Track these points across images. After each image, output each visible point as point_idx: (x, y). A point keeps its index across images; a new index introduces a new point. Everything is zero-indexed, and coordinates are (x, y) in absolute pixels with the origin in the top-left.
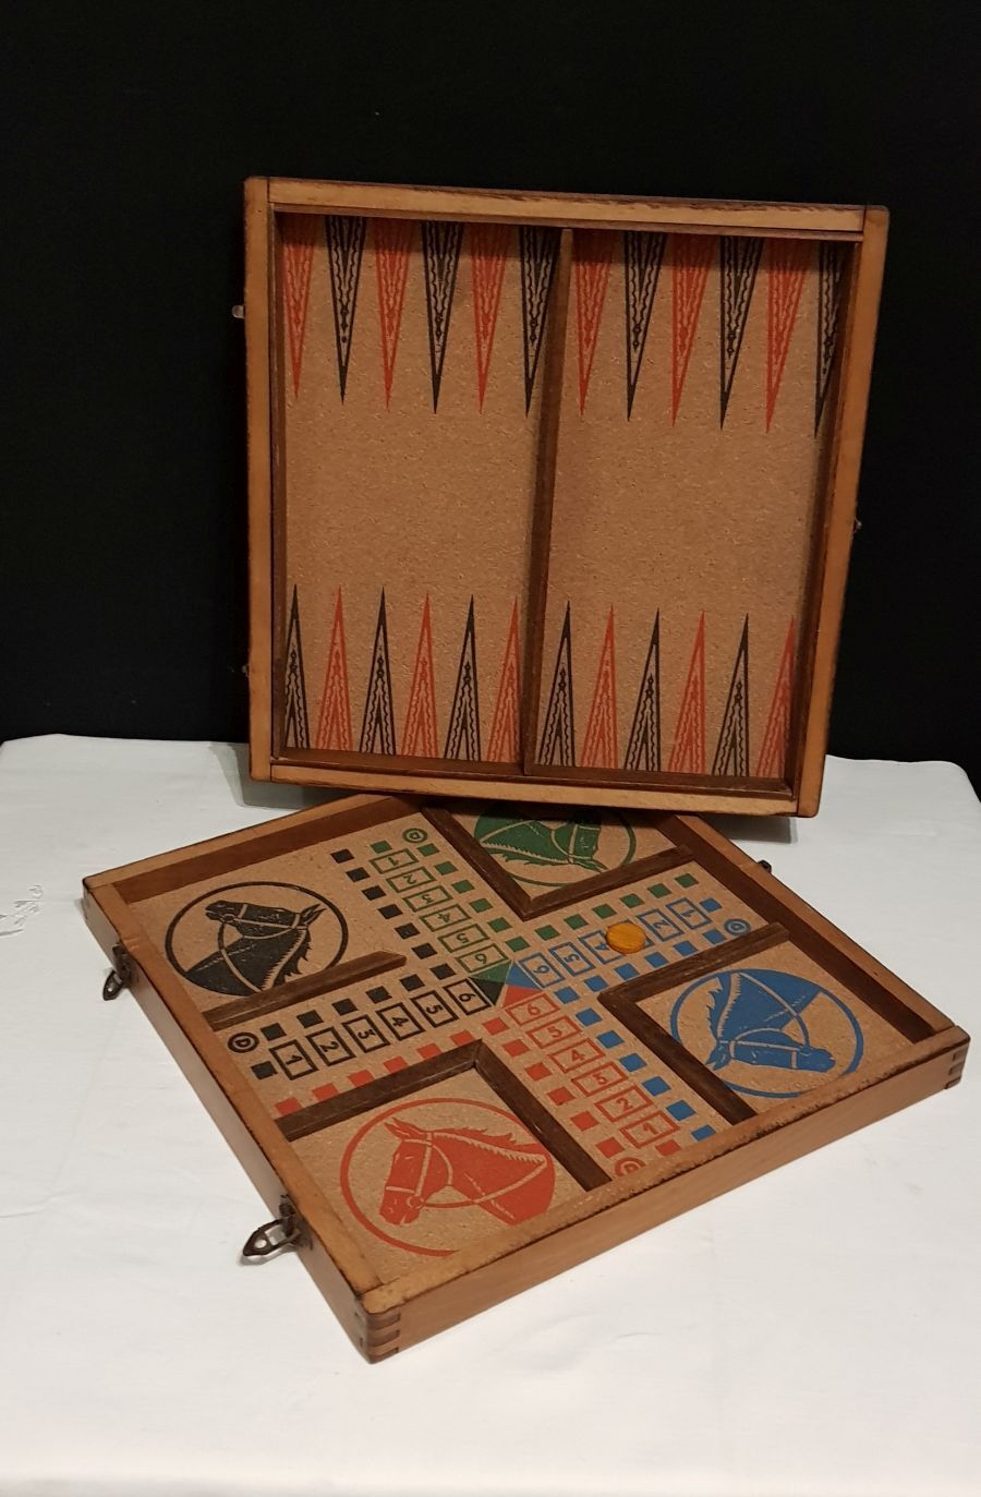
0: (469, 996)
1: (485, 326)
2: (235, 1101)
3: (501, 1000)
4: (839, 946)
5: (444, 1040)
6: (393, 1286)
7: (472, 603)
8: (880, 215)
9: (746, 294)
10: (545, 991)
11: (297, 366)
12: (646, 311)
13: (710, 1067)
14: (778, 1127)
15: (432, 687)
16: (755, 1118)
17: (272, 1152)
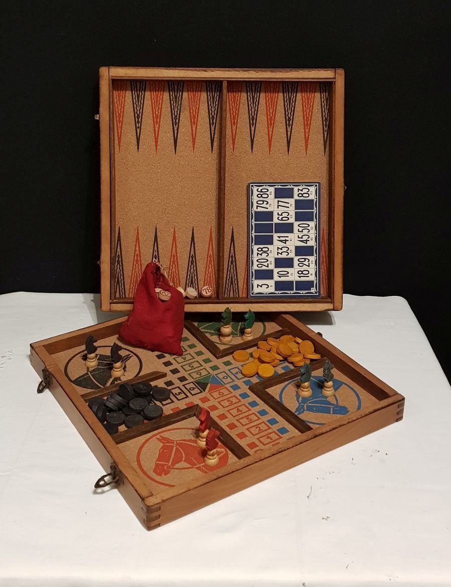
0: (194, 388)
1: (194, 121)
2: (92, 427)
3: (207, 390)
4: (350, 364)
5: (182, 405)
6: (157, 496)
7: (193, 229)
8: (341, 72)
9: (293, 104)
10: (226, 386)
11: (119, 139)
12: (256, 111)
13: (296, 414)
14: (323, 434)
15: (178, 267)
16: (312, 430)
17: (107, 445)
